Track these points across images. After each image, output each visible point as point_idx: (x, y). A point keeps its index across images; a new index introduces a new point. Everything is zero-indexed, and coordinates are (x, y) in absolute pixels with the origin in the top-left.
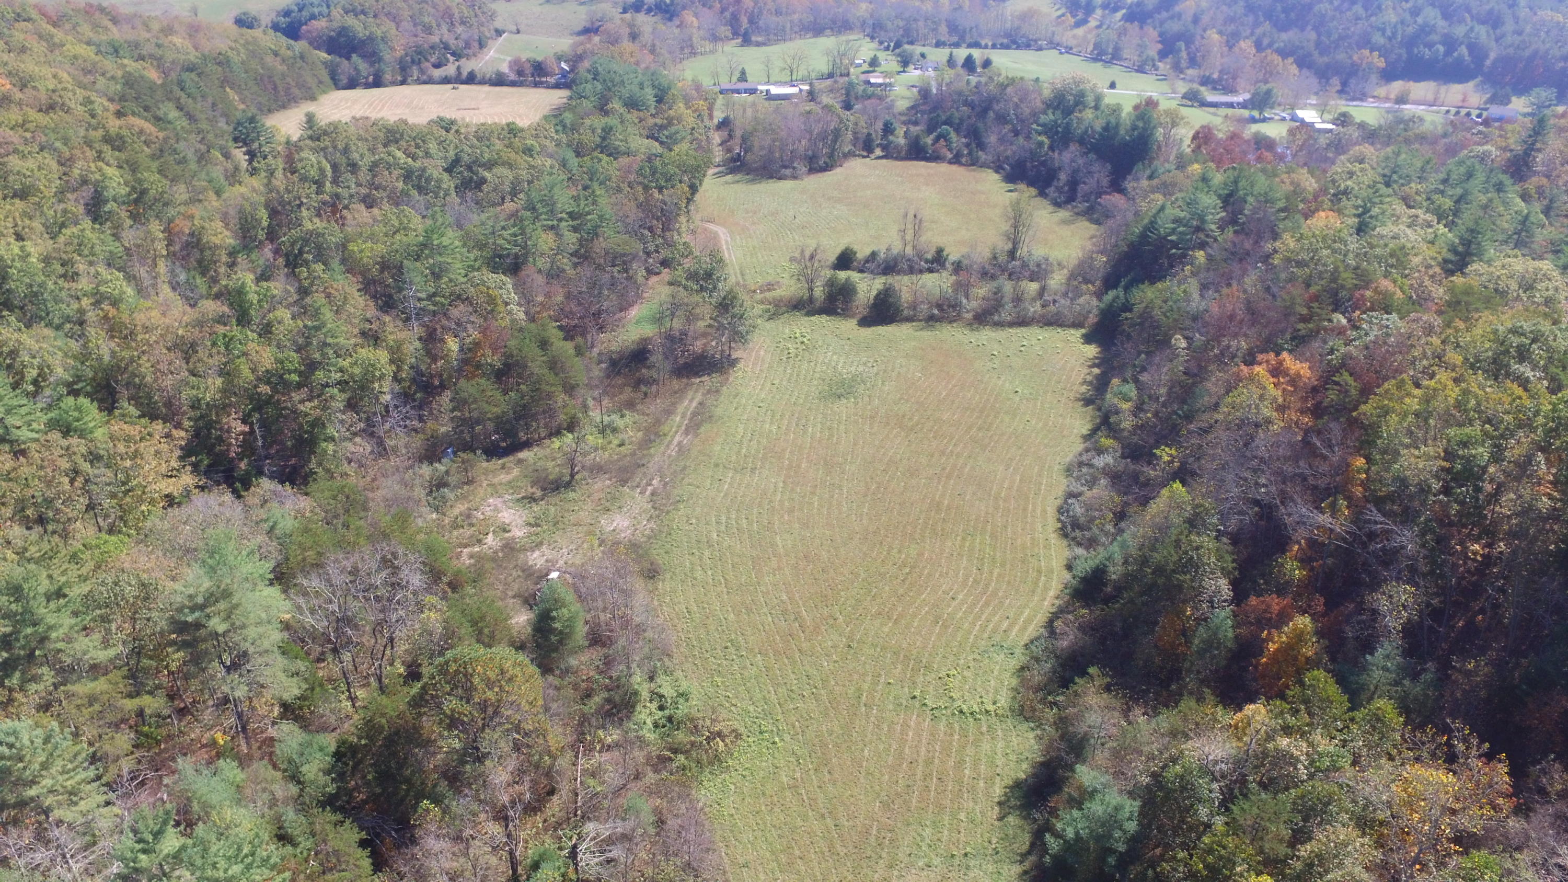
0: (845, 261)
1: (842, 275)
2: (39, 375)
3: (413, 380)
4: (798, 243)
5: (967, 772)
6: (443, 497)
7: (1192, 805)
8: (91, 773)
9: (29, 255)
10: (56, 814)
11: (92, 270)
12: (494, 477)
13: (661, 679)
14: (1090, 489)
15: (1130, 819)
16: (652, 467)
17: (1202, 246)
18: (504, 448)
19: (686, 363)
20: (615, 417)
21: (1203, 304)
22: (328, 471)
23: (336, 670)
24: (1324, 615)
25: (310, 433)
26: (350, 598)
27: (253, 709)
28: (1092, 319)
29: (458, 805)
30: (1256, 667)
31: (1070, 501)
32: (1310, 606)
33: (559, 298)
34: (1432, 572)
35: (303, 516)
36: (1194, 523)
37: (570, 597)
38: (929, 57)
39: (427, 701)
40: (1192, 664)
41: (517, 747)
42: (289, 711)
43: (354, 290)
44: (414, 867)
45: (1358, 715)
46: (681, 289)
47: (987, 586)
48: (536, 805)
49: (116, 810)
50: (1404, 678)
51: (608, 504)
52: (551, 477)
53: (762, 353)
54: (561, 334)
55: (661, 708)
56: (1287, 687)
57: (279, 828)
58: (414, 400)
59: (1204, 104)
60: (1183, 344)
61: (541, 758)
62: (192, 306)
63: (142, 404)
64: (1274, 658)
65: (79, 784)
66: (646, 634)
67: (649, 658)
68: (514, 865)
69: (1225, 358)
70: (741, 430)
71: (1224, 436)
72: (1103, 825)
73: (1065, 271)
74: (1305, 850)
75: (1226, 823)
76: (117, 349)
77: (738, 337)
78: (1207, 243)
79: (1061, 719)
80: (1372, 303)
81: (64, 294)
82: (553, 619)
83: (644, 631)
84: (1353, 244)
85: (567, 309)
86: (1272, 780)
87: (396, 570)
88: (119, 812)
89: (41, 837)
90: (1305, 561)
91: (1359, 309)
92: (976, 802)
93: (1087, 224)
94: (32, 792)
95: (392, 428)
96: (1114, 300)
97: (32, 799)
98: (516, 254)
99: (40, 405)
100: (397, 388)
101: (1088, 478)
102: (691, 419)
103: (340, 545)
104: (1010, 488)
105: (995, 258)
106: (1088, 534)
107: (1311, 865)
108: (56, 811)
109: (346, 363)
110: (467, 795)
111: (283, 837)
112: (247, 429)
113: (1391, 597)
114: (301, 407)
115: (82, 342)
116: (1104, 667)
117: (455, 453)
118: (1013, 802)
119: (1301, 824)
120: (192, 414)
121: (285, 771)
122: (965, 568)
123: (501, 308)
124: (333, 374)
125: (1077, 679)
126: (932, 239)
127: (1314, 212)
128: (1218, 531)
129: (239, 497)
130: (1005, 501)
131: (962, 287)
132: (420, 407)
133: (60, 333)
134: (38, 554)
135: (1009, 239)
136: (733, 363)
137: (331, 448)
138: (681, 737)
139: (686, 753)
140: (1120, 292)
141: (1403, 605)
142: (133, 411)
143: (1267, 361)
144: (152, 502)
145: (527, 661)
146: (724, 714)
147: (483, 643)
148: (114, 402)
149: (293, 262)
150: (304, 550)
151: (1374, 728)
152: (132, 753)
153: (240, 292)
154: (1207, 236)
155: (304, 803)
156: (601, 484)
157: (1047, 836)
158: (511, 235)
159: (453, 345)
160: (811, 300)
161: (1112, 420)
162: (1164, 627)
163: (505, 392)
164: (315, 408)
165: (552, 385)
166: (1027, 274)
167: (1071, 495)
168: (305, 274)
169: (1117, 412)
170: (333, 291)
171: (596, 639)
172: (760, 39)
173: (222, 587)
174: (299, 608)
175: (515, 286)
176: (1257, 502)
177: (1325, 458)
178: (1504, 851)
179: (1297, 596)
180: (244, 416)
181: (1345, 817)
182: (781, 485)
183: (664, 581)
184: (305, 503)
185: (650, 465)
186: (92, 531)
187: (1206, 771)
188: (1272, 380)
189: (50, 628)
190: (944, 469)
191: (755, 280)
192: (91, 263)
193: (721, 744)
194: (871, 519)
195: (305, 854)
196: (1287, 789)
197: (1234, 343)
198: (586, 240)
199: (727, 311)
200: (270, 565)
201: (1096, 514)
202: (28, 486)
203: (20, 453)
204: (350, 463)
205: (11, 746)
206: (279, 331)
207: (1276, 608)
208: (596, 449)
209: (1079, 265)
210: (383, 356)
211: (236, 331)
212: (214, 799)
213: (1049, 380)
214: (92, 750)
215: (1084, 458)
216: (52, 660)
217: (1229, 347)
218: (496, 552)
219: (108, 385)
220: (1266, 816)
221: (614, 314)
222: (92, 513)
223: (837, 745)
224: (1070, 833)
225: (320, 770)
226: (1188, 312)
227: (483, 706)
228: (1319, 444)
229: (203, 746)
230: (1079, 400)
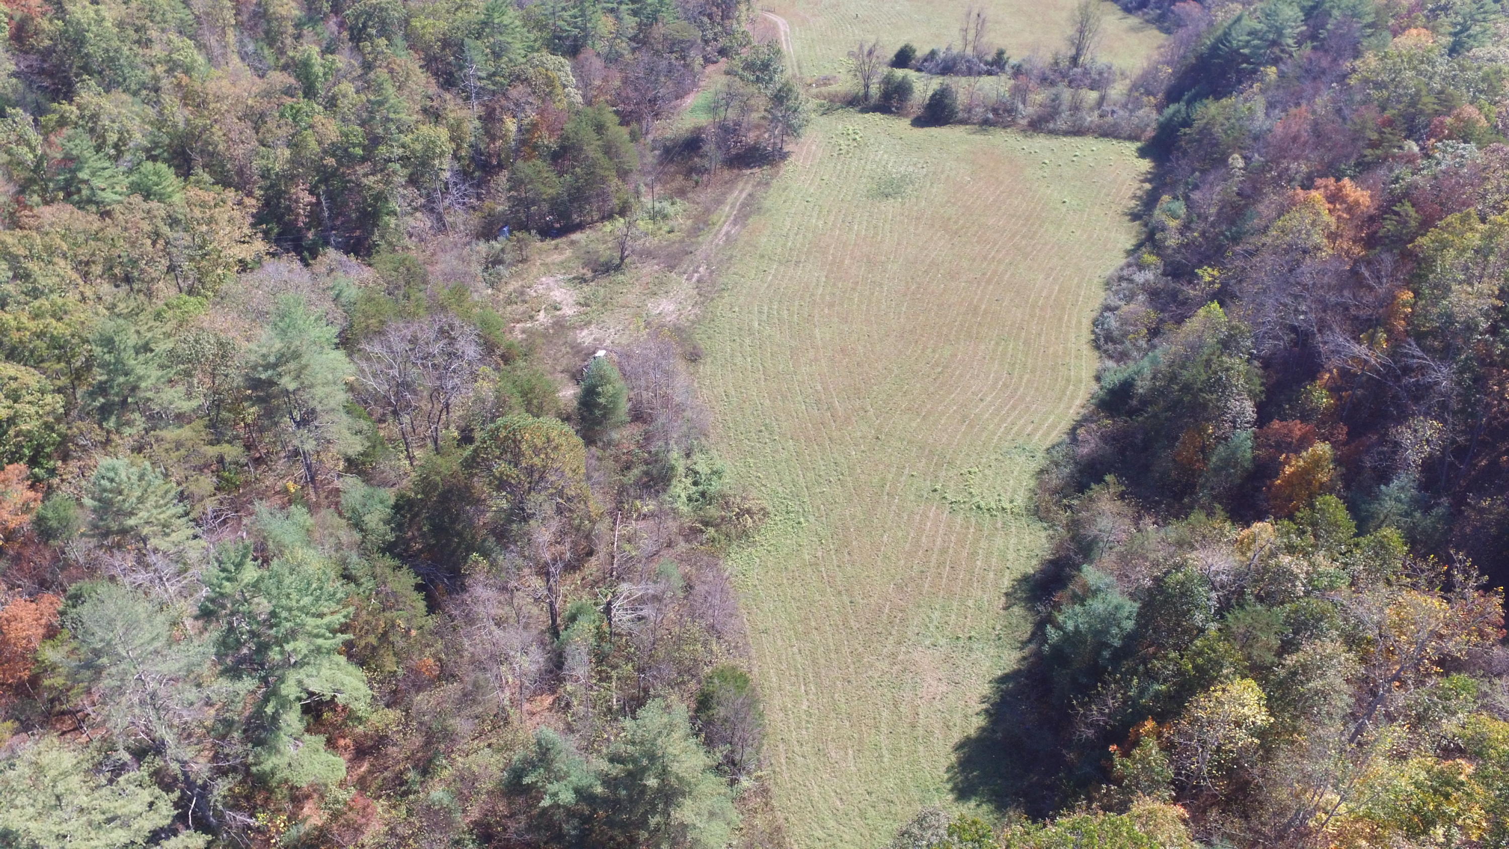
0: (903, 58)
1: (900, 73)
2: (119, 139)
3: (472, 159)
4: (857, 38)
5: (979, 563)
6: (499, 274)
7: (1189, 610)
8: (180, 509)
9: (103, 19)
10: (153, 542)
11: (165, 38)
12: (547, 257)
13: (697, 457)
14: (1128, 303)
15: (1128, 618)
16: (700, 254)
17: (1276, 61)
18: (557, 229)
19: (737, 154)
20: (666, 204)
21: (1267, 123)
22: (390, 244)
23: (396, 431)
24: (1345, 444)
25: (374, 207)
26: (409, 365)
27: (321, 462)
28: (1150, 133)
29: (503, 559)
30: (1269, 488)
31: (1106, 314)
32: (1332, 434)
33: (617, 83)
34: (1463, 411)
35: (366, 286)
36: (1227, 344)
37: (615, 374)
39: (478, 463)
40: (1207, 480)
41: (560, 511)
42: (353, 465)
43: (417, 66)
44: (463, 611)
45: (1363, 541)
46: (737, 79)
47: (1016, 390)
48: (576, 564)
49: (203, 543)
50: (1415, 510)
51: (655, 288)
52: (602, 260)
53: (814, 147)
54: (617, 119)
55: (695, 483)
56: (1298, 510)
57: (345, 569)
58: (473, 178)
60: (1240, 163)
61: (582, 522)
62: (262, 77)
63: (215, 172)
64: (1289, 481)
65: (171, 518)
66: (685, 414)
67: (687, 436)
68: (553, 615)
69: (1284, 179)
70: (788, 224)
71: (1270, 259)
72: (1102, 621)
73: (1128, 81)
74: (1290, 660)
75: (1220, 630)
76: (191, 117)
77: (791, 130)
78: (1281, 59)
79: (1073, 521)
80: (1451, 132)
81: (138, 60)
82: (598, 394)
83: (684, 410)
84: (1442, 66)
85: (624, 94)
86: (1268, 594)
87: (452, 341)
88: (206, 544)
89: (141, 560)
90: (1333, 390)
91: (1435, 136)
92: (984, 592)
93: (1156, 32)
94: (132, 522)
95: (451, 204)
96: (1174, 115)
97: (132, 528)
98: (576, 36)
99: (122, 169)
100: (456, 166)
101: (1127, 293)
102: (740, 210)
103: (400, 314)
104: (1047, 298)
105: (1057, 63)
106: (1119, 348)
107: (1295, 674)
108: (152, 540)
109: (407, 139)
110: (512, 551)
111: (347, 577)
112: (314, 200)
113: (1416, 431)
114: (365, 181)
115: (157, 108)
116: (1121, 476)
117: (510, 232)
118: (1019, 594)
119: (1291, 636)
120: (262, 183)
121: (349, 519)
122: (996, 372)
123: (559, 90)
124: (395, 150)
125: (1093, 486)
126: (993, 40)
127: (1404, 30)
128: (1251, 354)
129: (307, 265)
130: (1042, 309)
131: (1020, 92)
132: (479, 186)
133: (138, 99)
134: (126, 311)
135: (1073, 44)
136: (784, 156)
137: (393, 221)
138: (713, 511)
139: (716, 526)
140: (1182, 105)
141: (1427, 440)
142: (206, 177)
143: (1326, 187)
144: (227, 266)
145: (572, 432)
146: (754, 493)
147: (532, 413)
148: (190, 168)
149: (357, 36)
150: (367, 318)
151: (1377, 554)
152: (215, 495)
153: (306, 64)
154: (1283, 51)
155: (365, 549)
156: (650, 269)
157: (1048, 627)
158: (571, 17)
159: (511, 125)
160: (866, 96)
161: (1157, 236)
162: (1184, 443)
163: (560, 174)
164: (378, 182)
165: (606, 169)
166: (1088, 82)
167: (1108, 308)
168: (369, 49)
169: (1163, 230)
170: (395, 67)
171: (638, 416)
173: (292, 348)
174: (362, 371)
175: (574, 69)
176: (1294, 329)
177: (1371, 289)
178: (1483, 676)
179: (1322, 423)
180: (312, 187)
181: (1335, 633)
182: (824, 279)
183: (705, 364)
184: (368, 274)
185: (697, 253)
186: (173, 291)
187: (1207, 581)
188: (1327, 205)
189: (140, 378)
190: (984, 274)
191: (812, 74)
192: (163, 30)
193: (750, 520)
194: (908, 318)
195: (367, 592)
196: (1282, 603)
197: (1293, 166)
198: (645, 25)
199: (781, 103)
200: (336, 330)
201: (1131, 329)
202: (113, 246)
203: (105, 214)
204: (411, 237)
205: (112, 480)
206: (343, 103)
207: (1297, 433)
208: (646, 234)
209: (1142, 76)
210: (443, 133)
211: (303, 103)
212: (287, 539)
213: (1099, 192)
214: (180, 488)
215: (1125, 273)
216: (144, 407)
217: (1287, 169)
218: (547, 329)
219: (184, 152)
220: (1258, 626)
221: (670, 101)
222: (173, 274)
223: (857, 529)
224: (1070, 626)
225: (380, 520)
226: (1250, 131)
227: (530, 471)
228: (1367, 274)
229: (277, 493)
230: (1126, 214)
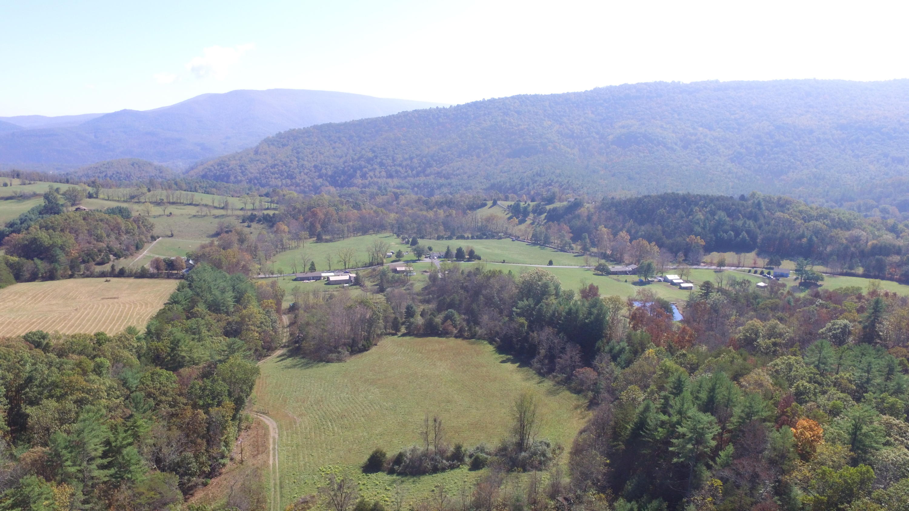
38: (434, 249)
59: (609, 273)
105: (506, 449)
126: (451, 438)
135: (517, 432)
172: (328, 237)
